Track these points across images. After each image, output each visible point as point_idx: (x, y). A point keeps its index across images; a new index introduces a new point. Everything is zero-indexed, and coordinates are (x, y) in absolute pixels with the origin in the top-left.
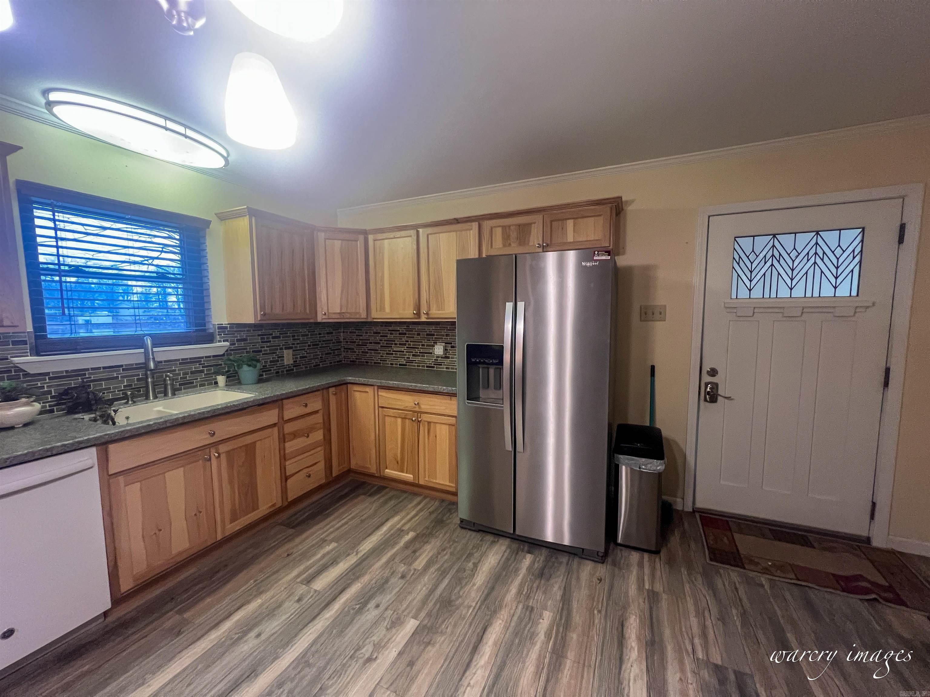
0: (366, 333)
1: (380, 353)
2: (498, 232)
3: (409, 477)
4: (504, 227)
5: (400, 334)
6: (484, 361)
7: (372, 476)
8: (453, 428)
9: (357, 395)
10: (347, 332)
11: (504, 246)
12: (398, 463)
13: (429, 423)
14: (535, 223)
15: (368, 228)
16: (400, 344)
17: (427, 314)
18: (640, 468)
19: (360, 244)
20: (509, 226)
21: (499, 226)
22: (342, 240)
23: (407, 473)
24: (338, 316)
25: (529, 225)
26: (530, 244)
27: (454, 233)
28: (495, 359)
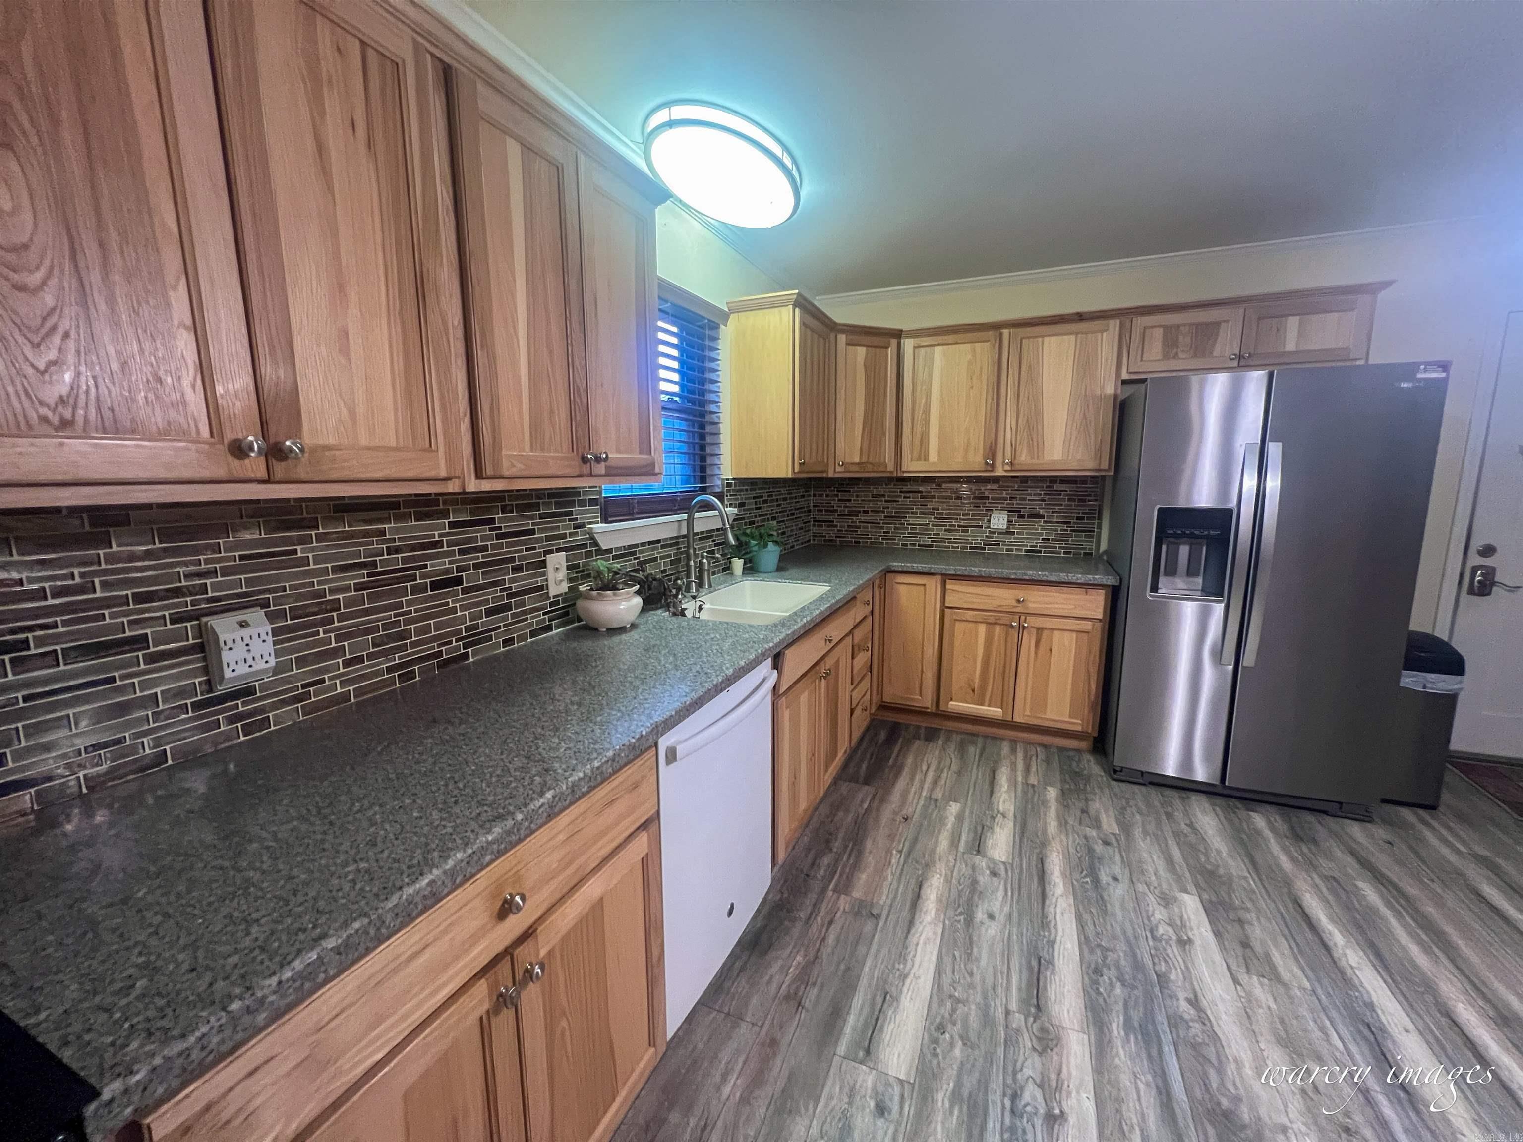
0: (857, 496)
1: (882, 528)
2: (1158, 333)
3: (995, 712)
4: (1167, 329)
5: (922, 497)
6: (1192, 533)
7: (921, 712)
8: (1085, 637)
9: (902, 589)
10: (821, 495)
11: (1166, 357)
12: (973, 691)
13: (1040, 630)
14: (1227, 321)
15: (905, 327)
16: (922, 513)
17: (1011, 464)
18: (1425, 687)
19: (891, 352)
20: (1179, 326)
21: (1160, 326)
22: (867, 346)
23: (989, 706)
24: (856, 468)
25: (1217, 324)
26: (1215, 354)
27: (1073, 337)
28: (1215, 529)
